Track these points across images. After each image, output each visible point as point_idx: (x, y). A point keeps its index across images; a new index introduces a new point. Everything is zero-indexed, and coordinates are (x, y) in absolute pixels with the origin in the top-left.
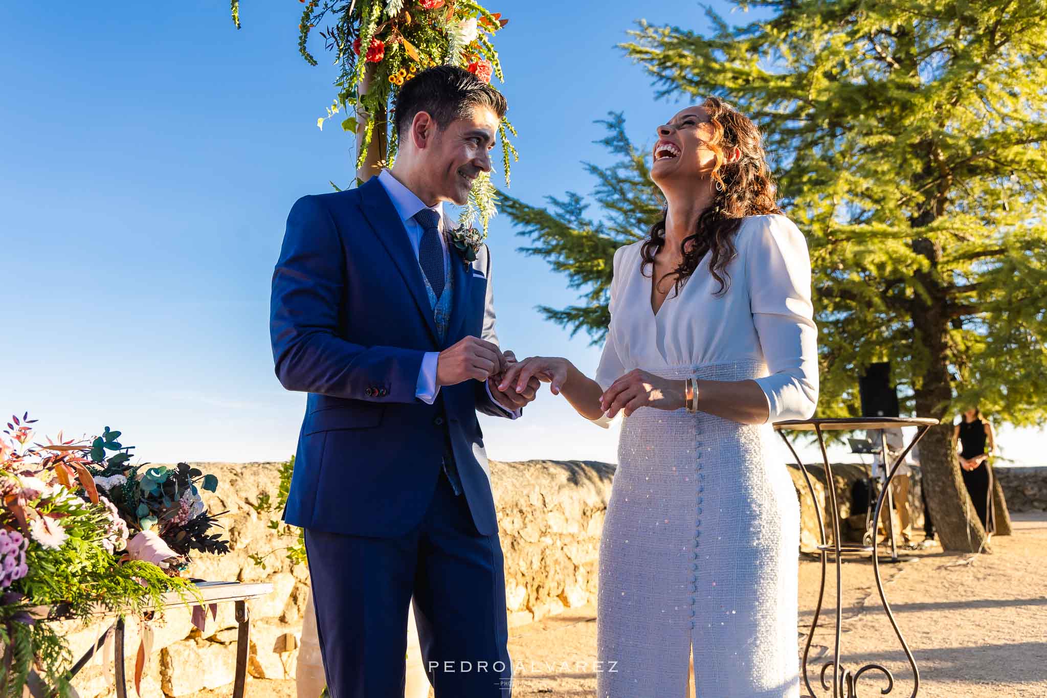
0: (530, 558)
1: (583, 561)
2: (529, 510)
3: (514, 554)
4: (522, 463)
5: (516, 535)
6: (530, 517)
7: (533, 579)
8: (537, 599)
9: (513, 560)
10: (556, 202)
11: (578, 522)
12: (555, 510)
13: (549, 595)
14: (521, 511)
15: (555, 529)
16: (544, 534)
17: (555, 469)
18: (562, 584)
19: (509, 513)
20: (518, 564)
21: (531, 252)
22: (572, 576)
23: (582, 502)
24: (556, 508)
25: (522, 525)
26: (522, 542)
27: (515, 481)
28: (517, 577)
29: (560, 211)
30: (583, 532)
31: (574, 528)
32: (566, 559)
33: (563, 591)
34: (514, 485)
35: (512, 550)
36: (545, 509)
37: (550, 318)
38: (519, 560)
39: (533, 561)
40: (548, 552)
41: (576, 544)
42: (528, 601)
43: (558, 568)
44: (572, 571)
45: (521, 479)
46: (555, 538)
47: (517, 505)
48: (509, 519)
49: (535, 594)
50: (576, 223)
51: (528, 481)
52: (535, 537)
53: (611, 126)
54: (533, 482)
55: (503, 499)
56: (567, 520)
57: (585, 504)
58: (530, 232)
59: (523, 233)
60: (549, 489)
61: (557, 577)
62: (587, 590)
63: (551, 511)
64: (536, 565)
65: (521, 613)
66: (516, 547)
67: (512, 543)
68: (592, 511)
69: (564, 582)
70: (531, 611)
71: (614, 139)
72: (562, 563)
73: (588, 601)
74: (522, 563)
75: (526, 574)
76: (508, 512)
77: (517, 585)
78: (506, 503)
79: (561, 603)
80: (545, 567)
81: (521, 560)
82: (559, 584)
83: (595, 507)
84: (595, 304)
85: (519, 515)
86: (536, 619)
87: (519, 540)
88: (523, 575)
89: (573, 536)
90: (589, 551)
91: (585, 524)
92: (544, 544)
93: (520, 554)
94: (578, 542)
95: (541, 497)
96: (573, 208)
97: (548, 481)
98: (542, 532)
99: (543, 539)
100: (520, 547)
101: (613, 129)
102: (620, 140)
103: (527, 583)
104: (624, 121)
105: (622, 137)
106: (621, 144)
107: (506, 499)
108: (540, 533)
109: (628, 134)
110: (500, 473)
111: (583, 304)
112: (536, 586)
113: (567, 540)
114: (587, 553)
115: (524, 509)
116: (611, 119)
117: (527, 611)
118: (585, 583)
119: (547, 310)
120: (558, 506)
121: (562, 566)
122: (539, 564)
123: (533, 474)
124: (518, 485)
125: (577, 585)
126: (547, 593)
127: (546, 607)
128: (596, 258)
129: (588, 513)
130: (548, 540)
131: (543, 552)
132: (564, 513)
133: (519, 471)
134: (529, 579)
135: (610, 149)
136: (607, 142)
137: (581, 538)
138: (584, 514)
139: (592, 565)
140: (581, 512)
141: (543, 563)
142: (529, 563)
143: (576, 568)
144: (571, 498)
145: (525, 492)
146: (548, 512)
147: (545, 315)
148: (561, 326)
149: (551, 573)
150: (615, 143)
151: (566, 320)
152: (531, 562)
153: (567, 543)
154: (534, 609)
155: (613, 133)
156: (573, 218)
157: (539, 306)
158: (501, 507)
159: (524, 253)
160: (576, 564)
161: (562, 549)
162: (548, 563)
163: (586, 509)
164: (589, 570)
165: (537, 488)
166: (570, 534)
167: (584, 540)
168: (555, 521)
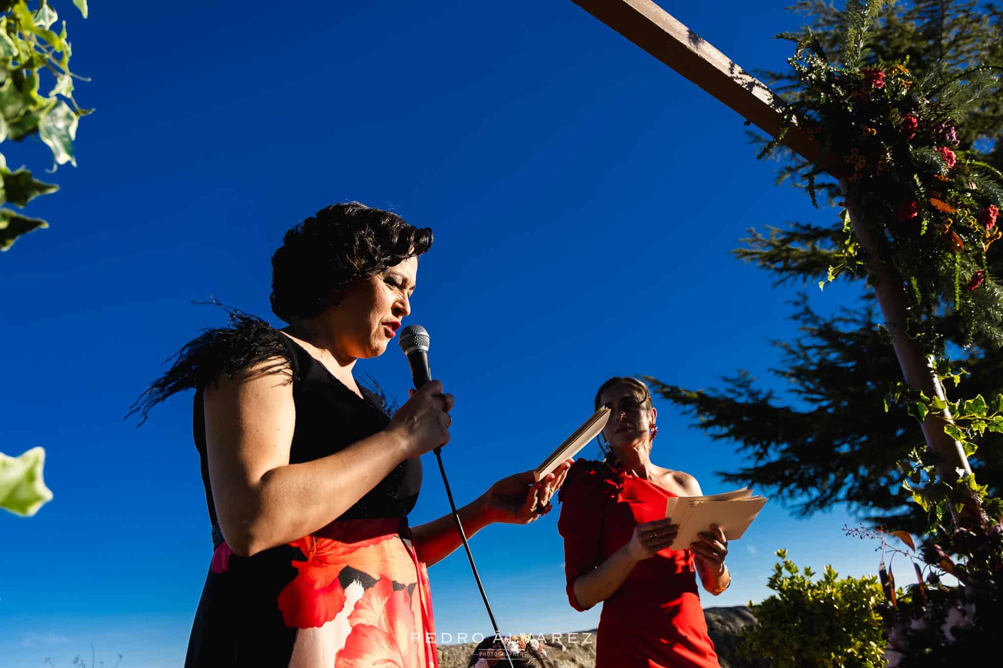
10: (726, 380)
29: (730, 386)
50: (746, 394)
53: (797, 304)
58: (691, 411)
59: (684, 413)
71: (801, 314)
84: (761, 463)
96: (742, 382)
101: (799, 306)
102: (806, 314)
105: (807, 310)
106: (808, 317)
109: (814, 309)
111: (750, 464)
116: (797, 299)
135: (799, 322)
136: (795, 317)
148: (737, 486)
151: (739, 480)
155: (800, 309)
156: (743, 390)
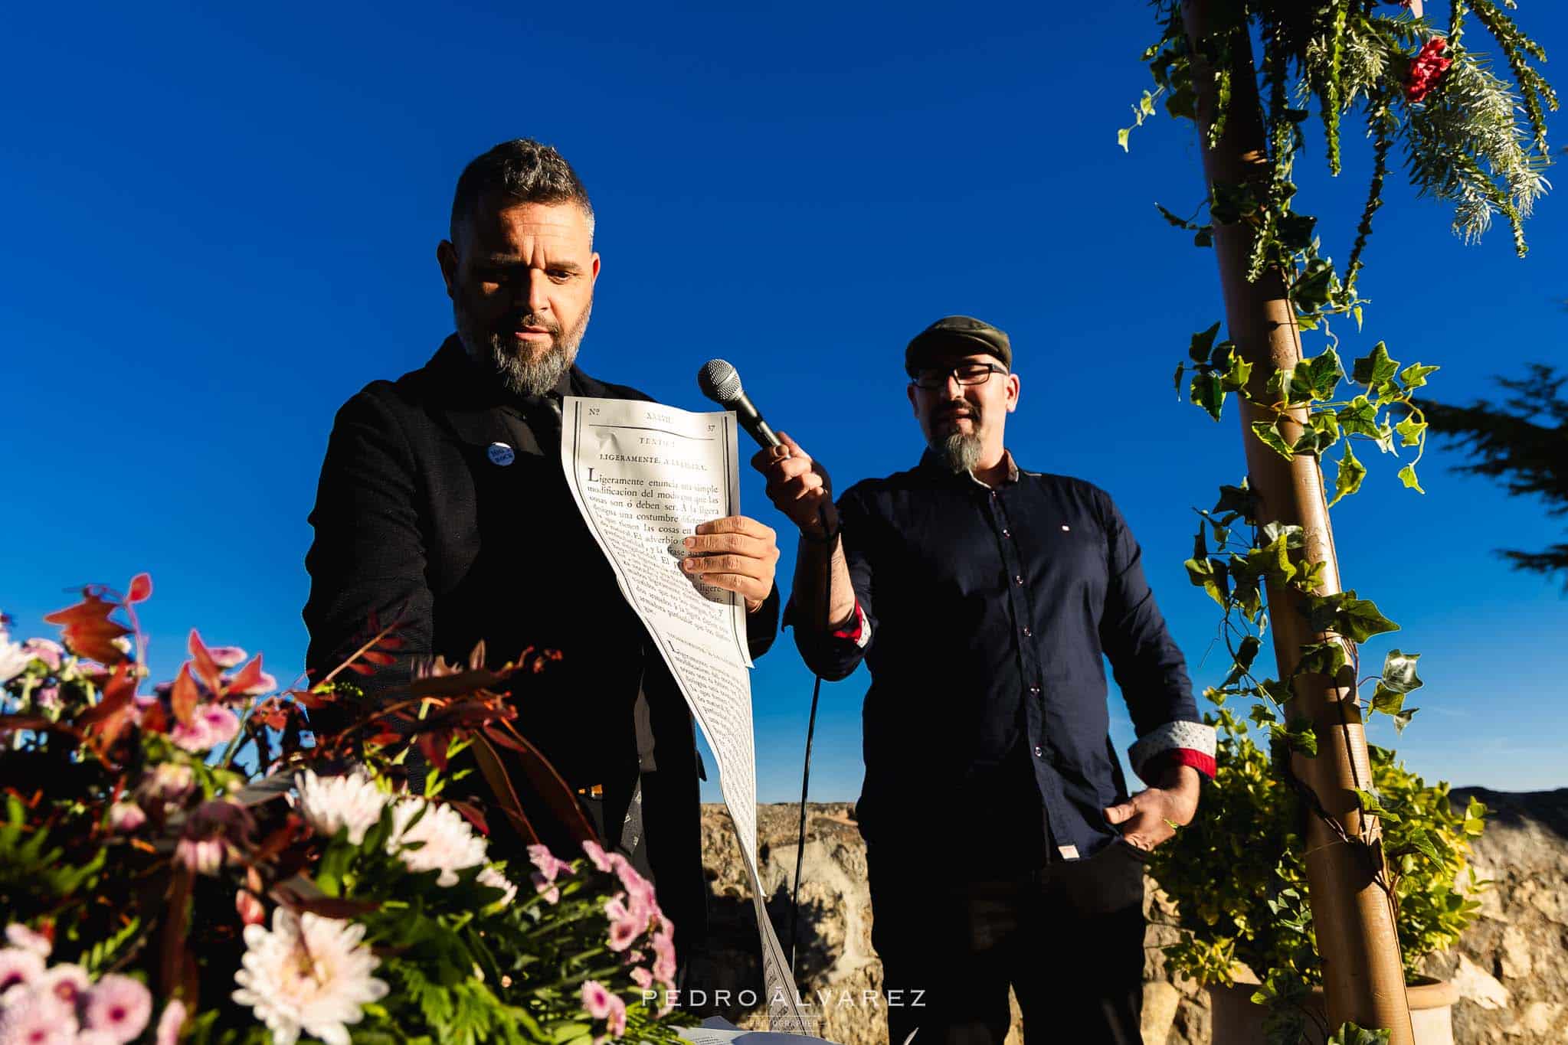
21: (1468, 471)
58: (1462, 444)
159: (1459, 475)
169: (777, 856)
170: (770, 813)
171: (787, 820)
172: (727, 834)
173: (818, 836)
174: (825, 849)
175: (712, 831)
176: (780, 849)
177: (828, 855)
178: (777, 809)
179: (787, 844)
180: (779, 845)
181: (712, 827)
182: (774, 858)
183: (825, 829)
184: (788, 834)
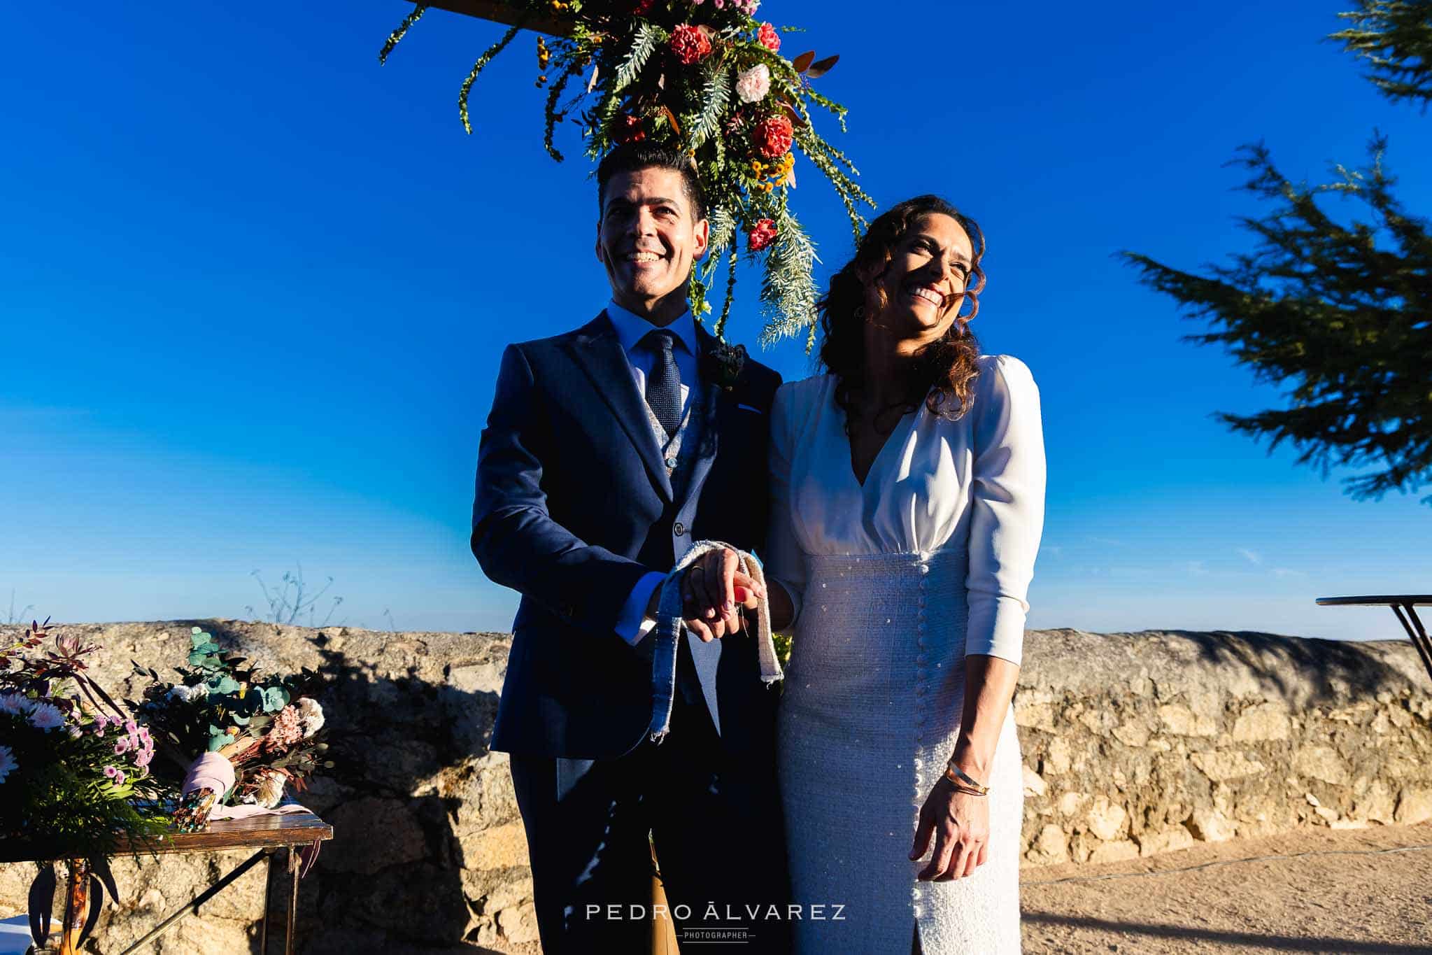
0: (1131, 768)
1: (1227, 776)
2: (1128, 700)
3: (1104, 762)
4: (1127, 635)
5: (1107, 735)
6: (1130, 710)
7: (1138, 798)
8: (1146, 825)
9: (1103, 770)
11: (1216, 719)
12: (1174, 703)
13: (1166, 820)
14: (1115, 703)
15: (1175, 729)
16: (1155, 735)
17: (1180, 643)
18: (1190, 808)
19: (1095, 705)
20: (1112, 776)
21: (1201, 340)
22: (1206, 797)
23: (1223, 692)
24: (1176, 700)
25: (1117, 722)
26: (1116, 746)
27: (1108, 661)
28: (1110, 793)
30: (1226, 735)
31: (1210, 729)
32: (1196, 773)
33: (1191, 817)
34: (1105, 666)
35: (1101, 757)
36: (1157, 701)
37: (1235, 428)
38: (1113, 771)
39: (1138, 772)
40: (1162, 760)
41: (1213, 751)
42: (1130, 828)
43: (1180, 784)
44: (1208, 790)
45: (1118, 658)
46: (1173, 741)
47: (1109, 694)
48: (1095, 713)
49: (1142, 818)
51: (1130, 660)
52: (1139, 739)
53: (1252, 163)
54: (1139, 662)
55: (1086, 686)
56: (1196, 717)
57: (1229, 694)
58: (1204, 312)
59: (1192, 316)
60: (1164, 672)
61: (1179, 797)
62: (1236, 818)
63: (1167, 703)
64: (1143, 777)
65: (1119, 844)
66: (1108, 753)
67: (1101, 746)
68: (1241, 704)
69: (1192, 804)
70: (1137, 842)
71: (1262, 179)
72: (1188, 777)
73: (1236, 833)
74: (1117, 774)
75: (1125, 790)
76: (1092, 702)
77: (1110, 805)
78: (1089, 691)
79: (1189, 835)
80: (1158, 782)
81: (1118, 769)
82: (1183, 807)
83: (1246, 699)
84: (1303, 405)
85: (1112, 708)
86: (1145, 853)
87: (1111, 742)
88: (1120, 791)
89: (1208, 740)
90: (1237, 762)
91: (1230, 724)
92: (1156, 750)
93: (1114, 762)
94: (1218, 749)
95: (1149, 683)
96: (1244, 275)
97: (1165, 661)
98: (1153, 733)
99: (1153, 742)
100: (1113, 751)
101: (1256, 167)
102: (1271, 179)
103: (1127, 802)
104: (1267, 152)
105: (1272, 174)
106: (1274, 184)
107: (1091, 686)
108: (1148, 733)
109: (1280, 169)
110: (1084, 649)
111: (1285, 405)
112: (1144, 808)
113: (1196, 746)
114: (1233, 764)
115: (1120, 700)
116: (1249, 154)
117: (1130, 842)
118: (1231, 808)
119: (1230, 418)
120: (1179, 696)
121: (1187, 782)
122: (1148, 777)
123: (1140, 651)
124: (1112, 665)
125: (1217, 811)
126: (1162, 817)
127: (1163, 838)
128: (1292, 342)
129: (1235, 708)
130: (1162, 745)
131: (1153, 761)
132: (1189, 707)
133: (1116, 647)
134: (1130, 798)
135: (1259, 194)
136: (1252, 186)
137: (1221, 743)
138: (1227, 708)
139: (1243, 782)
140: (1222, 707)
141: (1154, 775)
142: (1129, 774)
143: (1213, 785)
144: (1204, 686)
145: (1123, 676)
146: (1162, 704)
147: (1227, 426)
148: (1251, 440)
149: (1170, 790)
150: (1265, 184)
151: (1259, 429)
152: (1134, 774)
153: (1197, 749)
154: (1141, 839)
155: (1258, 172)
157: (1217, 413)
158: (1081, 696)
159: (1192, 344)
160: (1214, 779)
161: (1188, 757)
162: (1162, 776)
163: (1230, 701)
164: (1237, 789)
165: (1144, 671)
166: (1202, 737)
167: (1227, 746)
168: (1174, 719)
169: (456, 674)
170: (457, 641)
171: (470, 647)
172: (418, 657)
173: (491, 660)
174: (495, 669)
175: (406, 654)
176: (459, 669)
177: (498, 674)
178: (466, 637)
179: (465, 665)
180: (458, 666)
181: (407, 651)
182: (454, 675)
183: (498, 655)
184: (468, 658)
